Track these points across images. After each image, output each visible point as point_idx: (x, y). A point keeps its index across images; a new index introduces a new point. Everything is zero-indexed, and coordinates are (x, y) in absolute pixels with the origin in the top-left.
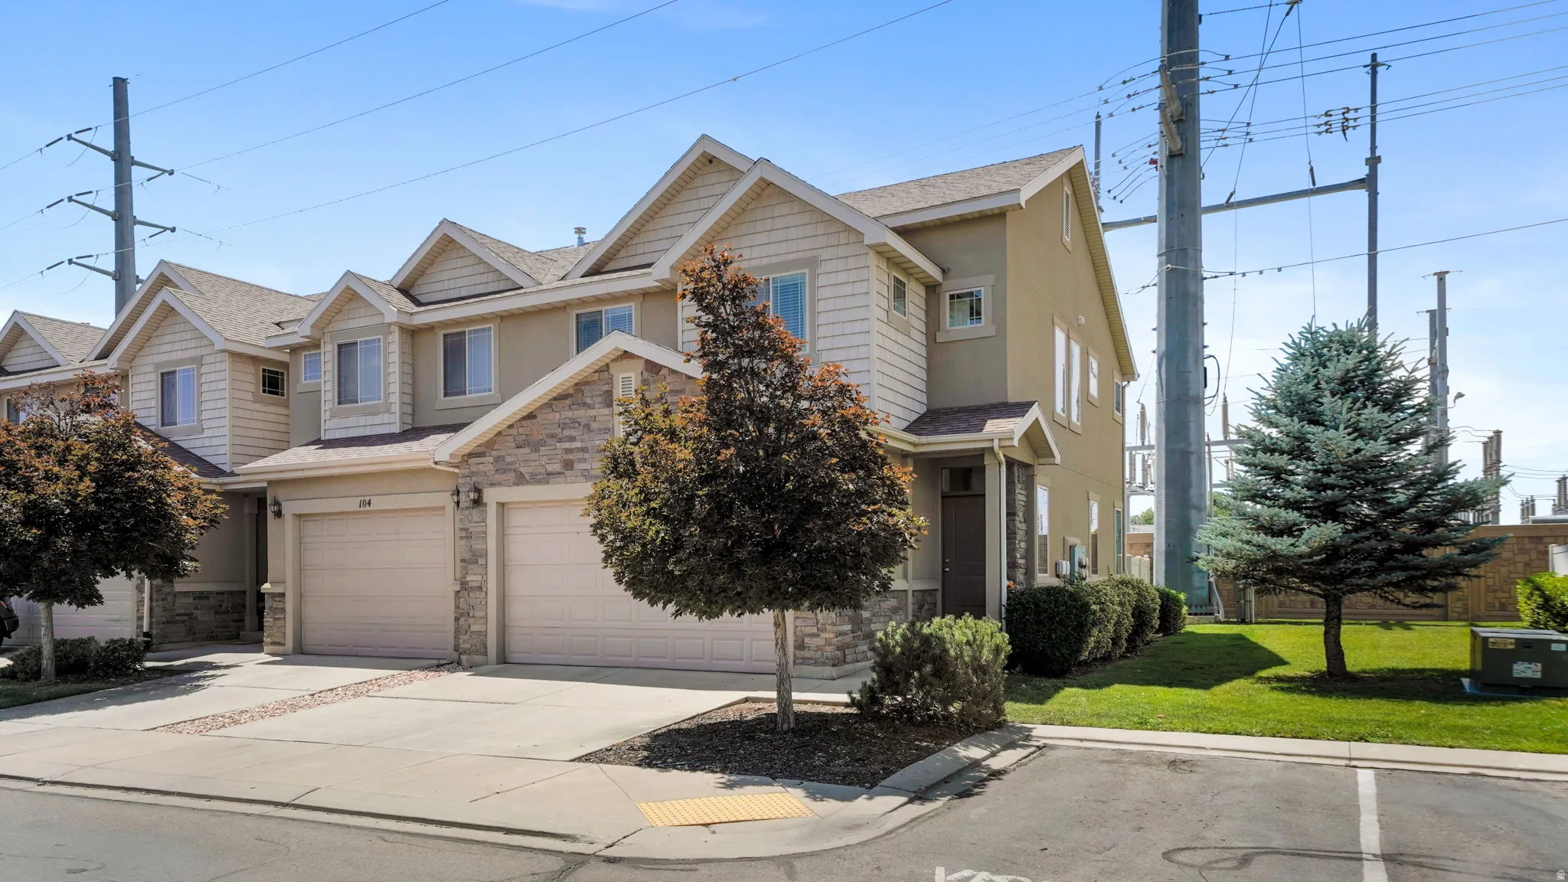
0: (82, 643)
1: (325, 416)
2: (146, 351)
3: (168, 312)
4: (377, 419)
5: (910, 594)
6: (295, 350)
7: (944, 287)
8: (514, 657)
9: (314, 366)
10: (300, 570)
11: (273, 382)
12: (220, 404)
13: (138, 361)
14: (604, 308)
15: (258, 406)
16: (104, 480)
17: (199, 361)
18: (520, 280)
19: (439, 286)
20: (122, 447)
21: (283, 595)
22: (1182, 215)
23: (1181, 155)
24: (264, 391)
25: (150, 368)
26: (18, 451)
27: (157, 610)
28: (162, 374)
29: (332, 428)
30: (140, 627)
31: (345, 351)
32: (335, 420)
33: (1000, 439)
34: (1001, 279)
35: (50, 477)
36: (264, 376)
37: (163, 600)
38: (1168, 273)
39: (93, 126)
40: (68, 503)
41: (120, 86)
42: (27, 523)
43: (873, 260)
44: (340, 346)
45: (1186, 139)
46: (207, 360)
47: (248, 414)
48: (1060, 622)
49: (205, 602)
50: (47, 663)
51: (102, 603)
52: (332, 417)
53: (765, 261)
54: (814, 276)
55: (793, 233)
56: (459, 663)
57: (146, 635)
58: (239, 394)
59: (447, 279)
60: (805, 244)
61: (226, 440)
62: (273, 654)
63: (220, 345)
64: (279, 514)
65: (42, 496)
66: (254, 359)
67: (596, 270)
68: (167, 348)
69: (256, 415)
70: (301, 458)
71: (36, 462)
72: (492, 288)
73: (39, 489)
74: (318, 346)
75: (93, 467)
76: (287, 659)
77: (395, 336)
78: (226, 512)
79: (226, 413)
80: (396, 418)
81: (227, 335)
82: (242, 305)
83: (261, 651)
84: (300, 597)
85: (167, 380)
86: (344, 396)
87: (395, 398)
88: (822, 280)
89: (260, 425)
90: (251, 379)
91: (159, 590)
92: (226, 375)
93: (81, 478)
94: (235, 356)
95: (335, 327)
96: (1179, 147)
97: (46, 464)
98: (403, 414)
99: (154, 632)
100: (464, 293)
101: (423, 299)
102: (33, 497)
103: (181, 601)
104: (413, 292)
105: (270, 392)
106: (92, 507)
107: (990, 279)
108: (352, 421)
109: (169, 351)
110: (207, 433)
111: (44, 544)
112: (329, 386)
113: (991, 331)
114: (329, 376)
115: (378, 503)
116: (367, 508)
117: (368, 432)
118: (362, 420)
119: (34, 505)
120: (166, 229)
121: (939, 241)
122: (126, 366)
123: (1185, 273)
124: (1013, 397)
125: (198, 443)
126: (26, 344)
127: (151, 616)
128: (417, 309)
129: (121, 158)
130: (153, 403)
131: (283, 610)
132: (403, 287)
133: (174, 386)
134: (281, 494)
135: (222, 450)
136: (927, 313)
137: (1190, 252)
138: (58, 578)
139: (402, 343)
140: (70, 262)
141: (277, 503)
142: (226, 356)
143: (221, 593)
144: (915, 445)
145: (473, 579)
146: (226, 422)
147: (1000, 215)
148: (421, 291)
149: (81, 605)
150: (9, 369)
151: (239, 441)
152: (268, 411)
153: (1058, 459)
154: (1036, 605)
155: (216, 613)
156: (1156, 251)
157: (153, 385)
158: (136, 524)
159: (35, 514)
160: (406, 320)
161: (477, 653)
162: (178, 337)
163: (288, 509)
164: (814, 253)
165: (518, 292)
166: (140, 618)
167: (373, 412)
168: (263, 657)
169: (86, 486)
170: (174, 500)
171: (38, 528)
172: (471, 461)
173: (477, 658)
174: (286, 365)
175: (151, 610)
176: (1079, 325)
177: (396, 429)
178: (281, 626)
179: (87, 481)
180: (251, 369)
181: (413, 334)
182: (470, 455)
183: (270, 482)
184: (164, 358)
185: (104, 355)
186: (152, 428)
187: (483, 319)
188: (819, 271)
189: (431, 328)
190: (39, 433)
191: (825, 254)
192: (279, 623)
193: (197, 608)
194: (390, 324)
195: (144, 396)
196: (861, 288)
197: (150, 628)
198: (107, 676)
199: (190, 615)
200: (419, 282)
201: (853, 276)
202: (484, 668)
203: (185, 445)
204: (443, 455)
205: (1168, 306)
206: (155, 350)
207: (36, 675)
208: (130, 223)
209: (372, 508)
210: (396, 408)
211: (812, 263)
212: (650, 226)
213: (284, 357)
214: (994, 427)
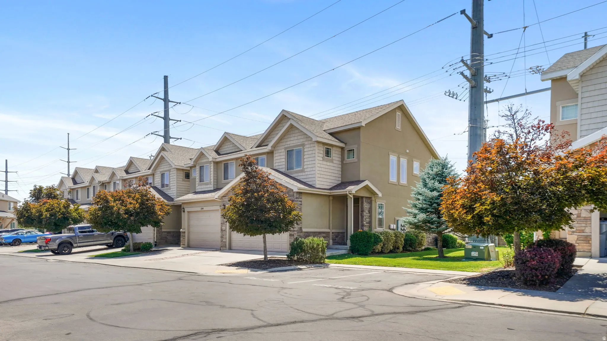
0: (140, 243)
1: (197, 185)
2: (158, 168)
3: (162, 158)
4: (208, 186)
5: (331, 234)
6: (191, 167)
7: (345, 148)
8: (233, 248)
9: (195, 171)
10: (189, 226)
11: (187, 176)
12: (174, 182)
13: (156, 171)
14: (259, 157)
15: (184, 182)
16: (142, 204)
17: (169, 171)
18: (242, 149)
19: (225, 150)
20: (146, 196)
21: (185, 232)
22: (475, 107)
23: (475, 87)
24: (185, 178)
25: (159, 173)
26: (124, 197)
27: (158, 236)
28: (162, 174)
29: (199, 188)
30: (154, 240)
31: (201, 168)
32: (199, 186)
33: (349, 191)
34: (359, 145)
35: (131, 203)
36: (185, 174)
37: (159, 233)
38: (470, 127)
39: (158, 92)
40: (133, 209)
41: (166, 78)
42: (126, 213)
43: (316, 145)
44: (200, 167)
45: (477, 82)
46: (172, 170)
47: (181, 184)
48: (362, 240)
49: (170, 234)
50: (131, 248)
51: (141, 232)
52: (198, 186)
53: (293, 145)
54: (304, 149)
55: (299, 137)
56: (220, 250)
57: (156, 242)
58: (179, 179)
59: (227, 148)
60: (301, 140)
61: (175, 192)
62: (182, 247)
63: (174, 167)
64: (184, 211)
65: (128, 208)
66: (183, 170)
67: (259, 146)
68: (163, 167)
69: (183, 185)
70: (190, 197)
71: (128, 200)
72: (234, 151)
73: (128, 206)
74: (195, 167)
75: (139, 201)
76: (185, 248)
77: (212, 165)
78: (171, 211)
79: (175, 184)
80: (212, 186)
81: (176, 164)
82: (182, 154)
83: (180, 247)
84: (189, 233)
85: (163, 175)
86: (201, 180)
87: (212, 181)
88: (306, 150)
89: (184, 187)
90: (182, 175)
91: (158, 231)
92: (175, 174)
93: (137, 203)
94: (178, 169)
95: (199, 162)
96: (474, 84)
97: (130, 200)
98: (214, 185)
99: (157, 241)
100: (228, 152)
101: (221, 153)
102: (127, 208)
103: (163, 234)
104: (219, 151)
105: (187, 178)
106: (138, 210)
107: (356, 146)
108: (202, 187)
109: (163, 168)
110: (171, 190)
111: (129, 218)
112: (198, 177)
113: (356, 160)
114: (198, 175)
115: (205, 209)
116: (203, 210)
117: (206, 190)
118: (205, 186)
119: (127, 210)
120: (178, 121)
121: (343, 136)
122: (154, 172)
123: (476, 127)
124: (361, 179)
125: (170, 192)
126: (133, 165)
127: (157, 237)
128: (218, 157)
129: (166, 100)
130: (160, 182)
131: (185, 236)
132: (216, 150)
133: (164, 177)
134: (185, 206)
135: (174, 194)
136: (342, 155)
137: (478, 120)
138: (132, 227)
139: (214, 166)
140: (152, 133)
141: (184, 209)
142: (176, 169)
143: (174, 232)
144: (330, 193)
145: (224, 228)
146: (175, 187)
147: (359, 128)
148: (221, 151)
149: (137, 233)
150: (130, 172)
151: (178, 191)
152: (186, 184)
153: (380, 195)
154: (357, 236)
155: (173, 237)
156: (468, 120)
157: (160, 177)
158: (148, 214)
159: (127, 212)
160: (214, 160)
161: (224, 247)
162: (165, 164)
163: (186, 210)
164: (303, 143)
165: (241, 152)
166: (154, 238)
167: (207, 184)
168: (180, 248)
169: (137, 206)
170: (157, 208)
171: (128, 215)
172: (223, 198)
173: (224, 248)
174: (189, 170)
175: (157, 236)
176: (407, 153)
177: (212, 189)
178: (184, 240)
179: (138, 204)
180: (182, 172)
181: (217, 163)
182: (223, 196)
183: (182, 203)
184: (162, 170)
185: (149, 169)
186: (159, 188)
187: (232, 159)
188: (305, 147)
189: (221, 162)
190: (129, 193)
191: (306, 143)
192: (184, 239)
193: (168, 236)
194: (211, 161)
195: (158, 180)
196: (314, 152)
197: (157, 240)
198: (144, 251)
199: (166, 237)
200: (220, 149)
201: (312, 149)
202: (225, 251)
203: (166, 193)
204: (216, 197)
205: (470, 139)
206: (160, 168)
207: (129, 251)
208: (168, 119)
209: (204, 210)
210: (212, 183)
211: (303, 145)
212: (272, 134)
213: (189, 169)
214: (350, 188)
